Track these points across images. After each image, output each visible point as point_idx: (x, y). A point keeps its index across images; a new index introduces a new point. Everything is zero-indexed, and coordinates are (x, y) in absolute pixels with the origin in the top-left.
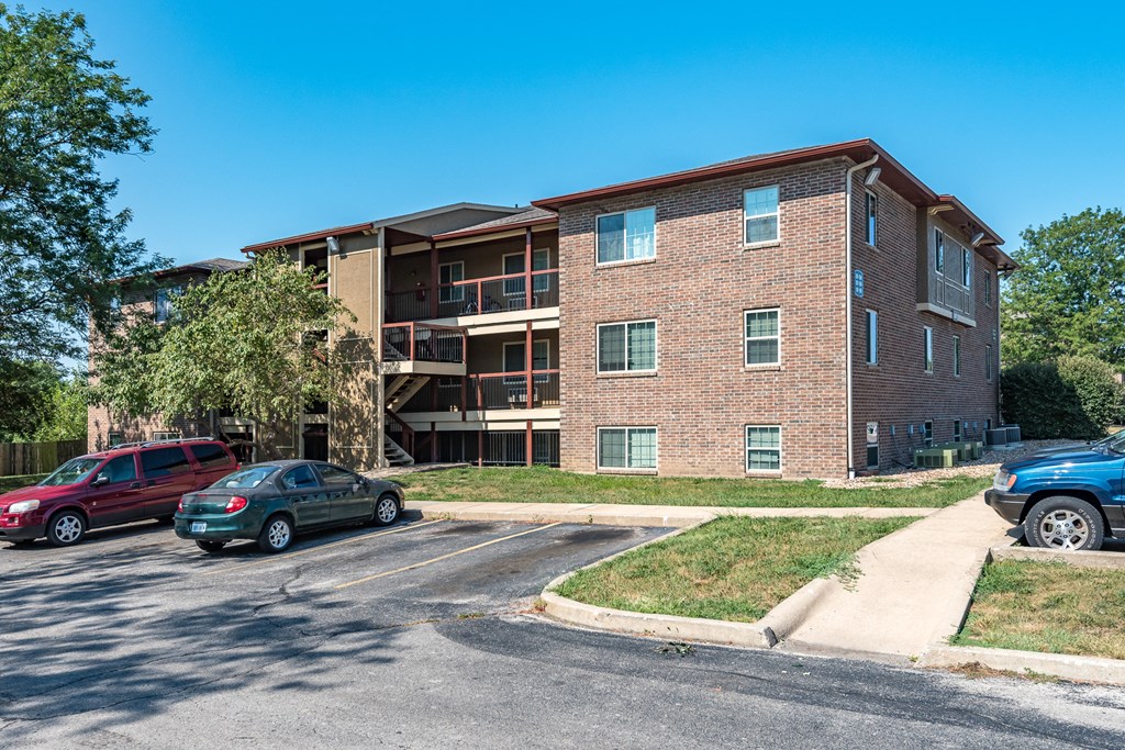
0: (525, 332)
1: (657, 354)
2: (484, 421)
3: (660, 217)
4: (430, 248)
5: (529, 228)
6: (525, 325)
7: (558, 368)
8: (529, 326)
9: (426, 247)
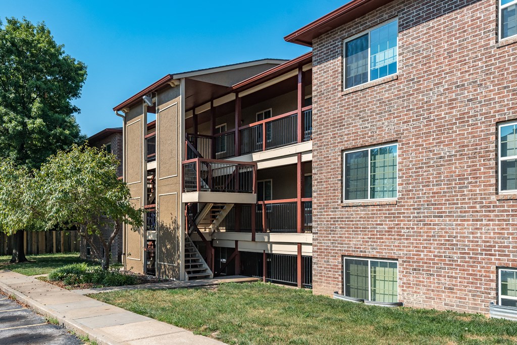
0: (296, 164)
1: (398, 181)
2: (269, 242)
3: (403, 27)
4: (234, 98)
5: (300, 68)
6: (296, 157)
7: (311, 196)
8: (300, 158)
9: (232, 97)
